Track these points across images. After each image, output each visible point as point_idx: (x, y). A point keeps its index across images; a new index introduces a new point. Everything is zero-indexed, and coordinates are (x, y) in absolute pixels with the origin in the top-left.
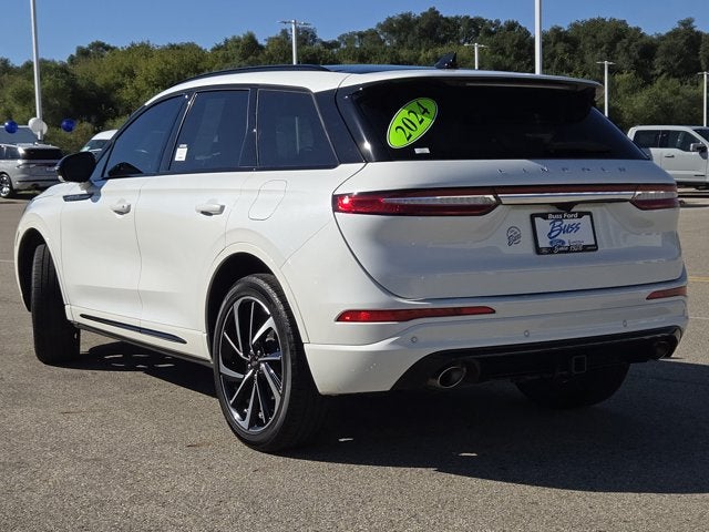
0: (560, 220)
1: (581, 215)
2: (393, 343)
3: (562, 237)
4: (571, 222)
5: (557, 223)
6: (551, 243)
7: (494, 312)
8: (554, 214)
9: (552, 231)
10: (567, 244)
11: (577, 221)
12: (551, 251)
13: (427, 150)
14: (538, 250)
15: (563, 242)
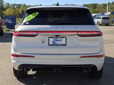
0: (57, 38)
1: (63, 38)
2: (15, 61)
3: (56, 42)
4: (60, 39)
5: (56, 39)
6: (53, 43)
7: (35, 57)
8: (55, 37)
9: (54, 41)
10: (57, 44)
11: (61, 39)
12: (52, 45)
13: (28, 23)
14: (49, 45)
15: (57, 43)
